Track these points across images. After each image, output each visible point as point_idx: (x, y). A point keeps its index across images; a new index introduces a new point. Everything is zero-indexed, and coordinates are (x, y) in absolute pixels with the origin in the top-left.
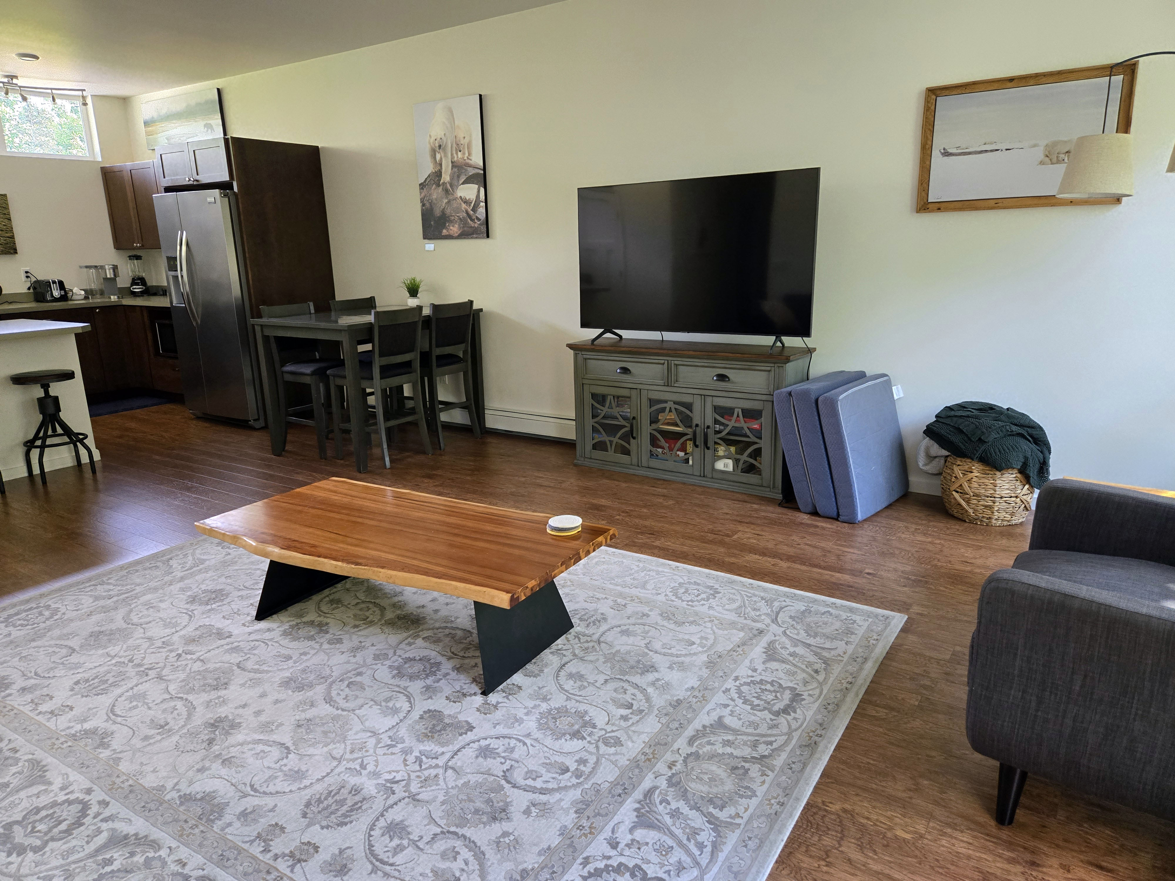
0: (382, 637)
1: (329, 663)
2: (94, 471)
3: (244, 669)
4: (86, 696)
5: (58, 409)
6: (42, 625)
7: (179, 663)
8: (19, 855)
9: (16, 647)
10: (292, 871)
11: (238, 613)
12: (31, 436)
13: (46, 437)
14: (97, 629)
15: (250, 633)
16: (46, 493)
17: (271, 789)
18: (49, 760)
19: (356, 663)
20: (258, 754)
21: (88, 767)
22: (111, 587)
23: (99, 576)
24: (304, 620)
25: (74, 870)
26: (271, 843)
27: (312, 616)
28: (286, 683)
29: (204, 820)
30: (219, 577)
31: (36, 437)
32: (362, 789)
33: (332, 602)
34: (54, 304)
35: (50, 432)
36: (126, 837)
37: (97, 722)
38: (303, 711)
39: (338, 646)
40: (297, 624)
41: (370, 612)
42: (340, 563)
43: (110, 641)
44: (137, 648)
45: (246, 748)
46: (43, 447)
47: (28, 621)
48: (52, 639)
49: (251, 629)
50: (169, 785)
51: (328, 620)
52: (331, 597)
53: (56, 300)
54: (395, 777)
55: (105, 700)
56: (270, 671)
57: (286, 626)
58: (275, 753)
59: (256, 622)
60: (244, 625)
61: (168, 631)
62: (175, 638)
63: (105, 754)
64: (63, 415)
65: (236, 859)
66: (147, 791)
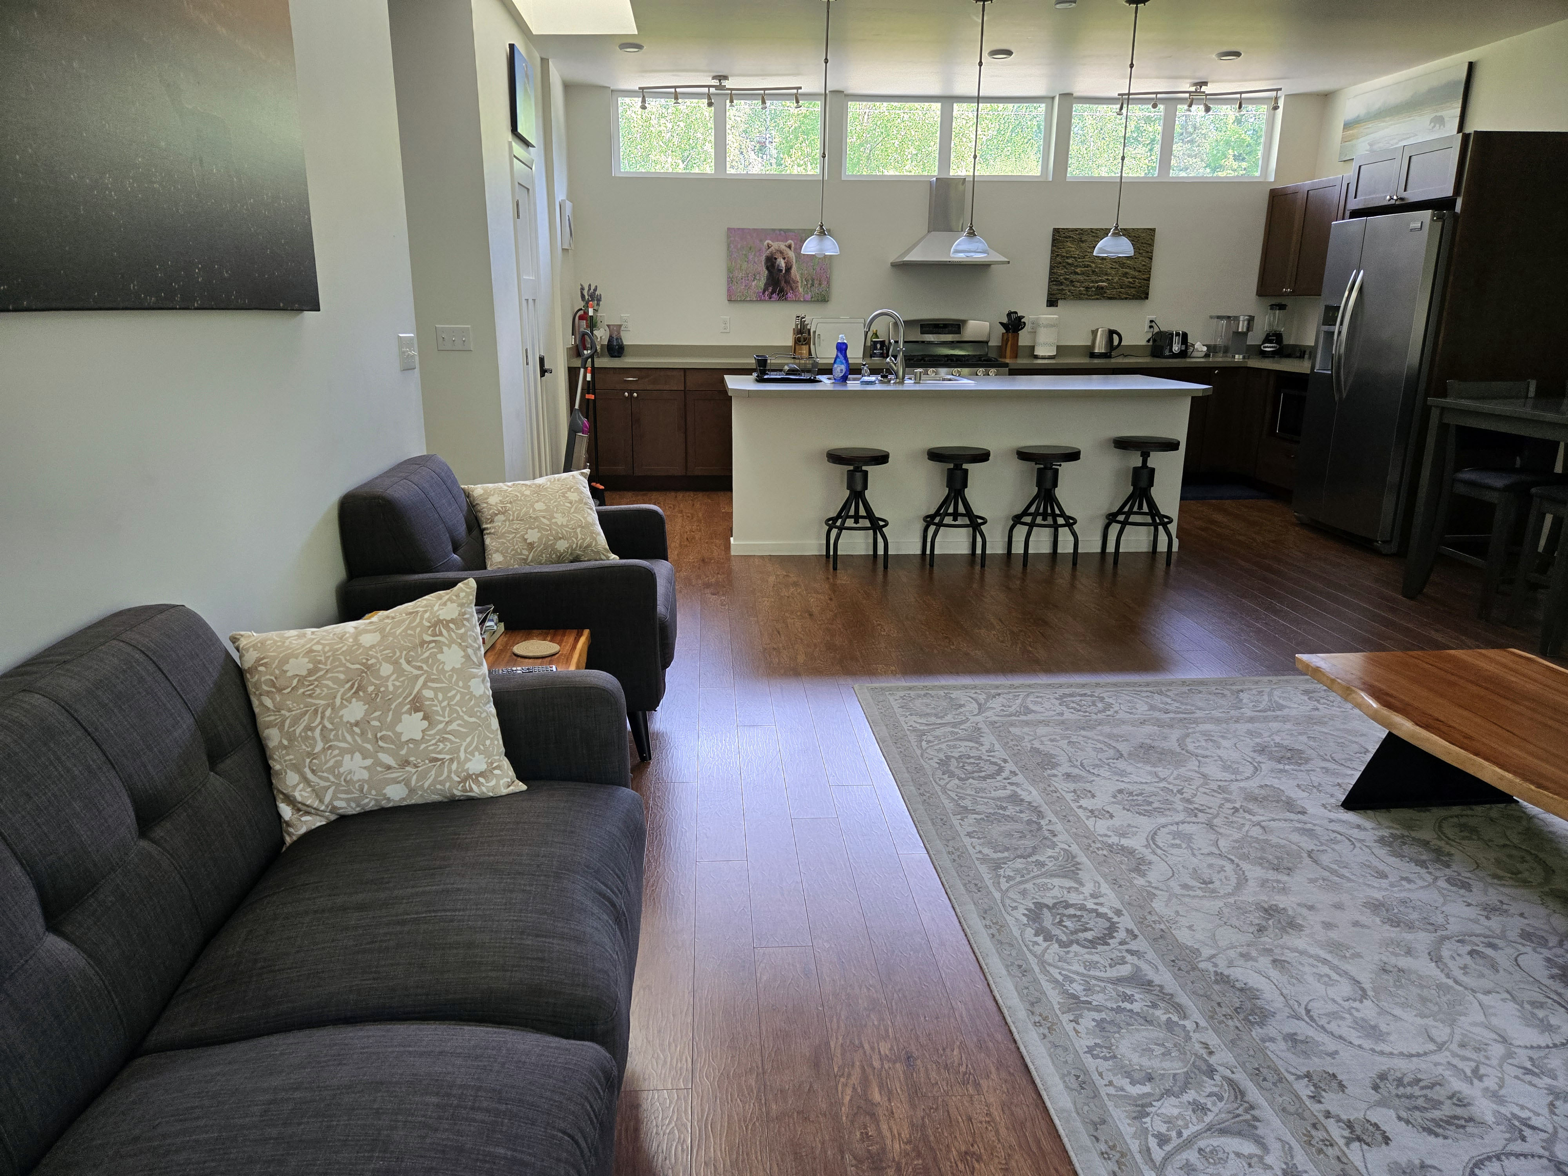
0: (1542, 911)
1: (1444, 909)
2: (1168, 564)
3: (1315, 862)
4: (1128, 810)
5: (1151, 483)
6: (1094, 717)
7: (1235, 819)
8: (1045, 940)
9: (1067, 729)
10: (1347, 1145)
11: (1318, 787)
12: (1115, 509)
13: (1131, 512)
14: (1148, 741)
15: (1331, 821)
16: (1115, 573)
17: (1333, 1027)
18: (1082, 858)
19: (1489, 929)
20: (1321, 976)
21: (1120, 886)
22: (1169, 701)
23: (1157, 684)
24: (1413, 834)
25: (1094, 985)
26: (1323, 1093)
27: (1426, 834)
28: (1376, 907)
29: (1241, 1016)
30: (1300, 734)
31: (1120, 511)
32: (1469, 1104)
33: (1463, 827)
34: (1170, 360)
35: (1135, 509)
36: (1150, 983)
37: (1136, 843)
38: (1393, 953)
39: (1462, 891)
40: (1403, 836)
41: (1525, 866)
42: (1510, 776)
43: (1160, 760)
44: (1189, 780)
45: (1305, 960)
46: (1124, 524)
47: (1081, 706)
48: (1101, 734)
49: (1332, 815)
50: (1206, 952)
51: (1453, 851)
52: (1463, 820)
53: (1174, 356)
54: (1529, 1118)
55: (1146, 824)
56: (1353, 881)
57: (1386, 833)
58: (1345, 988)
59: (1342, 810)
60: (1324, 805)
61: (1228, 776)
62: (1234, 787)
63: (1140, 881)
64: (1155, 492)
65: (1274, 1084)
66: (1182, 947)
